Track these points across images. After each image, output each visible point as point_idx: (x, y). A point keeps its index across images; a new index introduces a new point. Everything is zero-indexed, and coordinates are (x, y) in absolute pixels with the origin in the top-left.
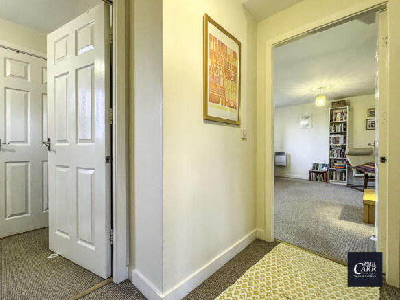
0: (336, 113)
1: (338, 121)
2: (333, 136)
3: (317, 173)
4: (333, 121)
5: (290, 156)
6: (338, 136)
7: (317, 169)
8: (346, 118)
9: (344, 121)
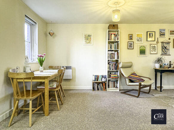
0: (111, 34)
1: (113, 40)
2: (110, 52)
3: (98, 84)
4: (110, 41)
5: (75, 69)
6: (113, 52)
7: (98, 80)
8: (118, 39)
9: (116, 41)
